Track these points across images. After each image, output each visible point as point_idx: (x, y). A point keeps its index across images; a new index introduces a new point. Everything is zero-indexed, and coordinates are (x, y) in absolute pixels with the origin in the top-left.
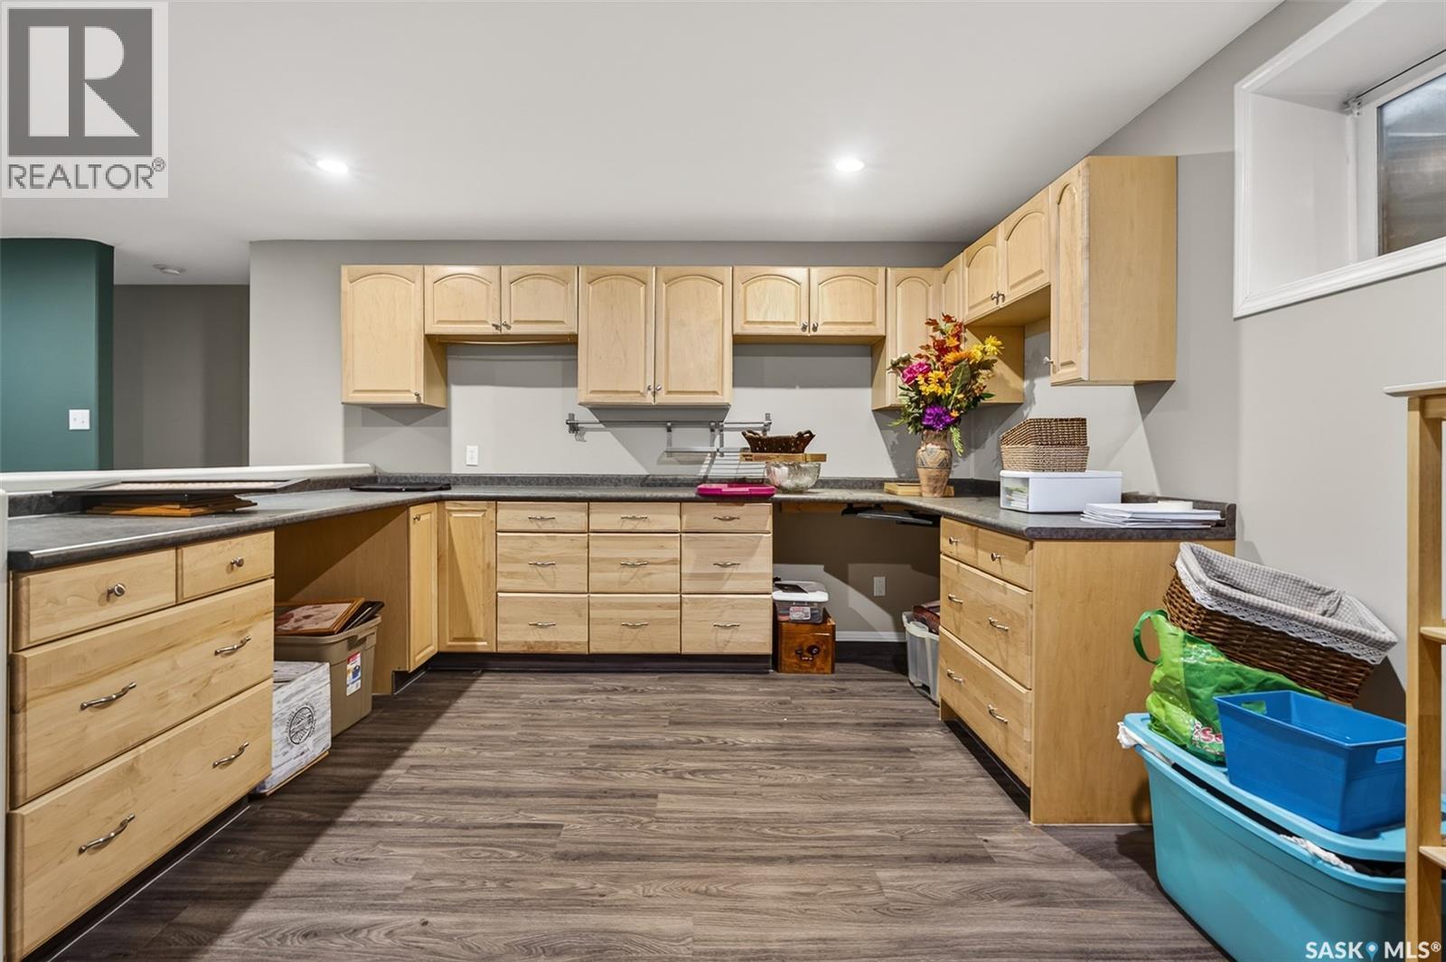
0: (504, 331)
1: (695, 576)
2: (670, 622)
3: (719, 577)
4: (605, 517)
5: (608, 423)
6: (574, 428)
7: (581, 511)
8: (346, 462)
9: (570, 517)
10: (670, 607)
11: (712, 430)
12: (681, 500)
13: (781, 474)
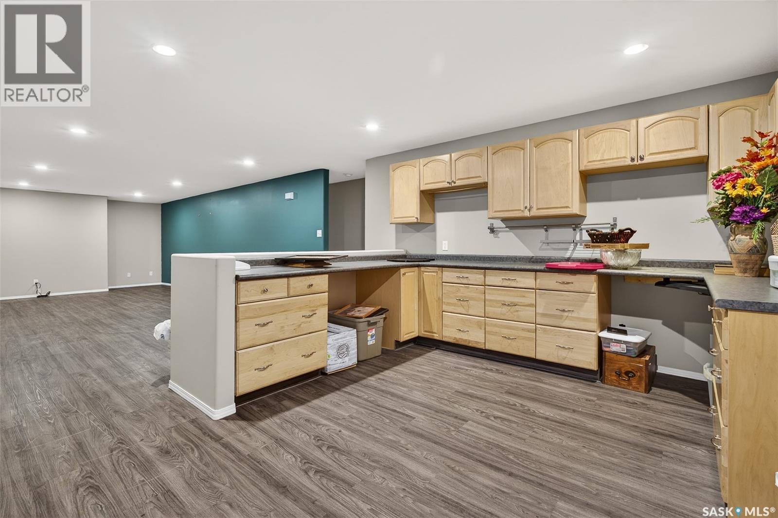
0: (453, 184)
1: (544, 315)
2: (529, 339)
3: (561, 317)
4: (494, 278)
5: (511, 228)
6: (492, 230)
7: (481, 274)
8: (396, 249)
9: (476, 277)
10: (529, 331)
11: (574, 230)
12: (536, 271)
13: (608, 255)
